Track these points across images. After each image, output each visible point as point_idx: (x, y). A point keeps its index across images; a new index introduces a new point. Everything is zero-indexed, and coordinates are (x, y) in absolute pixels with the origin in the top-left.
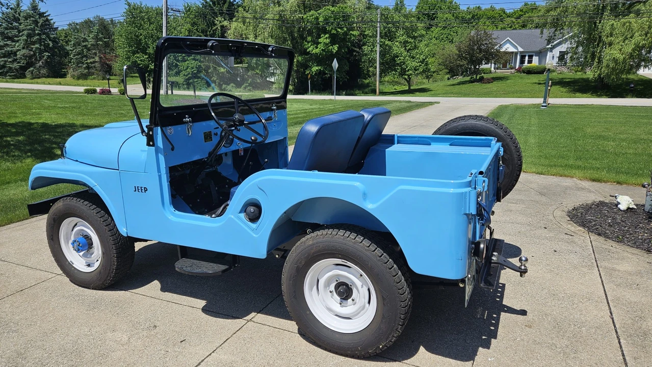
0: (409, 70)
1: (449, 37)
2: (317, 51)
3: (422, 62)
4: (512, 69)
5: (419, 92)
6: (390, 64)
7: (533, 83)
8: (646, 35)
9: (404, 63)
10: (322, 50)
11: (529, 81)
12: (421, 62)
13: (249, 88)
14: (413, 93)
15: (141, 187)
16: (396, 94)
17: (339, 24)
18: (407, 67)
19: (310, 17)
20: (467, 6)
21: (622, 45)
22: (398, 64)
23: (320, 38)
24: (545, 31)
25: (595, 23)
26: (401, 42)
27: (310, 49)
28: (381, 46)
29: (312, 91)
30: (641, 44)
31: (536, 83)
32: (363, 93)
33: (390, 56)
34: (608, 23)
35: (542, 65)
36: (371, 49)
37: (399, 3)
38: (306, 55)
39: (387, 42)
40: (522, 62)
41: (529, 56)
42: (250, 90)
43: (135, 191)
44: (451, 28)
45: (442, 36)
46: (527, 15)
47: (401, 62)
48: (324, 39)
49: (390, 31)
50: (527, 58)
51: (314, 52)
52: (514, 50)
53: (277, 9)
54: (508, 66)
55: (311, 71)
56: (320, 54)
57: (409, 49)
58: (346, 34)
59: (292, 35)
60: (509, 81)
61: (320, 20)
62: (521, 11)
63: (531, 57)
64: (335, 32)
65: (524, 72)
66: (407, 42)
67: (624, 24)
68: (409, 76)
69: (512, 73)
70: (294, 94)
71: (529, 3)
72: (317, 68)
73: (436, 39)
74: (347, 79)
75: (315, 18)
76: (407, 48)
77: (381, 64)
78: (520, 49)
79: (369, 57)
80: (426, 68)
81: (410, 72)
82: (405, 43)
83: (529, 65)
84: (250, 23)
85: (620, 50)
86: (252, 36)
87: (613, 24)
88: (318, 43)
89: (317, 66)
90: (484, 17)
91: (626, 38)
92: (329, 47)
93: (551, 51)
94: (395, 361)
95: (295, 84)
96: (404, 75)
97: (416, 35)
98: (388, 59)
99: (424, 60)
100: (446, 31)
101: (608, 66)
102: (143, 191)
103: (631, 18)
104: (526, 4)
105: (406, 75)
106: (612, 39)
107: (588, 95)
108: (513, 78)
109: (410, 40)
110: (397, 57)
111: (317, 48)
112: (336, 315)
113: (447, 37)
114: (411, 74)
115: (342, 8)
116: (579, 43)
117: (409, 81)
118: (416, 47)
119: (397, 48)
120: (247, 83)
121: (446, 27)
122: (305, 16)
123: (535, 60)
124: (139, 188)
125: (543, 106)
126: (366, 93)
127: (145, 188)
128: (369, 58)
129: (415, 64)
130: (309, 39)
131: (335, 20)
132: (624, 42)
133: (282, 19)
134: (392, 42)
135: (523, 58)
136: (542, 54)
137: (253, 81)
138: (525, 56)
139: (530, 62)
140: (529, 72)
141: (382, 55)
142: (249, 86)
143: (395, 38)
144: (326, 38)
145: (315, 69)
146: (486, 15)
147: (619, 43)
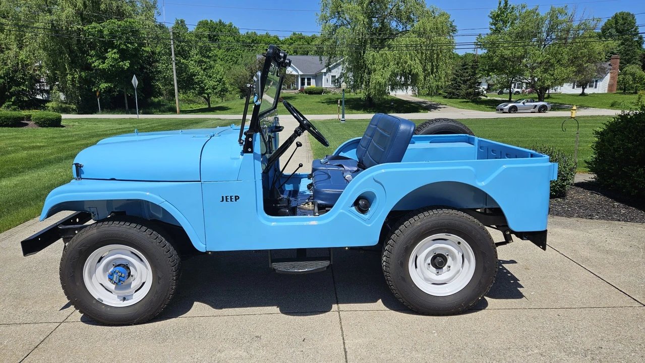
0: (207, 89)
1: (233, 59)
2: (105, 66)
3: (220, 81)
4: (295, 90)
5: (219, 110)
6: (187, 82)
7: (317, 102)
8: (398, 64)
9: (202, 83)
10: (111, 65)
11: (313, 100)
12: (218, 81)
13: (13, 107)
14: (214, 112)
15: (231, 197)
16: (196, 112)
17: (128, 38)
18: (206, 86)
19: (92, 29)
20: (246, 31)
21: (382, 72)
22: (196, 82)
23: (107, 52)
24: (323, 58)
25: (360, 53)
26: (196, 62)
27: (96, 64)
28: (176, 64)
29: (102, 110)
30: (395, 71)
31: (319, 102)
32: (160, 111)
33: (186, 74)
34: (370, 54)
35: (319, 87)
36: (166, 66)
37: (179, 22)
38: (91, 71)
39: (182, 61)
40: (303, 84)
41: (308, 79)
42: (15, 110)
43: (223, 201)
44: (234, 51)
45: (226, 58)
46: (296, 43)
47: (199, 81)
48: (112, 54)
49: (184, 51)
50: (306, 80)
51: (100, 67)
52: (296, 74)
53: (48, 17)
54: (292, 87)
55: (99, 88)
56: (109, 70)
57: (205, 69)
58: (136, 50)
59: (69, 48)
60: (297, 100)
61: (105, 33)
62: (291, 39)
63: (309, 79)
64: (125, 47)
65: (306, 93)
66: (202, 61)
67: (382, 55)
68: (208, 95)
69: (295, 93)
70: (79, 114)
71: (297, 33)
72: (106, 85)
73: (221, 60)
74: (143, 97)
75: (98, 31)
76: (203, 67)
77: (178, 82)
78: (301, 73)
79: (164, 74)
80: (224, 87)
81: (209, 91)
82: (200, 62)
83: (309, 86)
84: (10, 31)
85: (382, 75)
86: (15, 46)
87: (373, 55)
88: (106, 58)
89: (105, 83)
90: (262, 42)
91: (384, 67)
92: (119, 62)
93: (325, 75)
94: (481, 310)
95: (78, 103)
96: (203, 93)
97: (210, 55)
98: (185, 77)
99: (221, 79)
100: (229, 53)
101: (375, 88)
102: (234, 200)
103: (385, 50)
104: (294, 34)
105: (205, 93)
106: (375, 66)
107: (361, 111)
108: (300, 97)
109: (204, 60)
110: (195, 75)
111: (104, 63)
112: (433, 284)
113: (231, 59)
114: (210, 93)
115: (130, 23)
116: (349, 70)
117: (208, 100)
118: (211, 67)
119: (193, 67)
120: (9, 102)
121: (229, 50)
122: (85, 28)
123: (313, 81)
124: (229, 198)
125: (342, 121)
126: (163, 112)
127: (236, 197)
128: (165, 76)
129: (212, 83)
130: (93, 52)
131: (122, 34)
132: (383, 69)
133: (55, 30)
134: (187, 60)
135: (303, 80)
136: (318, 77)
137: (18, 100)
138: (305, 79)
139: (309, 84)
140: (311, 92)
141: (179, 73)
142: (12, 105)
143: (189, 56)
144: (115, 53)
145: (103, 86)
146: (264, 41)
147: (380, 70)
